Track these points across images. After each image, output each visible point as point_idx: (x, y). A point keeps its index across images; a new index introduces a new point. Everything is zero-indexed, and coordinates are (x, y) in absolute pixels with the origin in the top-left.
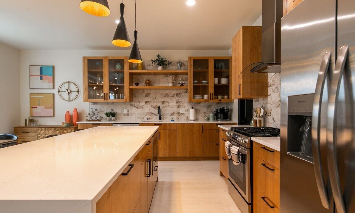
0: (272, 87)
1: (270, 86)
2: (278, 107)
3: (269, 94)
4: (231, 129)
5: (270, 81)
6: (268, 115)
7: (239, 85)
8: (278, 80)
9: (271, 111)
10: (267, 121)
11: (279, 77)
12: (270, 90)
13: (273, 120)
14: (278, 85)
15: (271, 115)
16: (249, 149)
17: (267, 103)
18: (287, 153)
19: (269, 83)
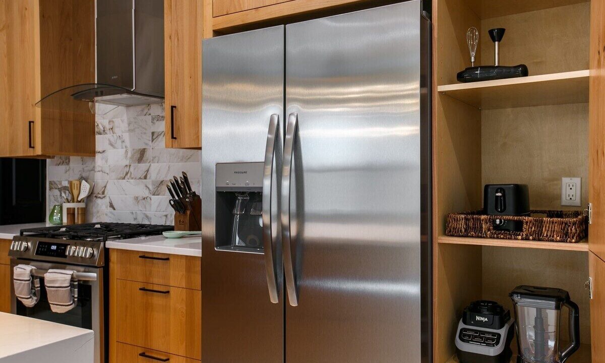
0: (109, 136)
1: (102, 131)
2: (124, 178)
3: (98, 148)
4: (22, 233)
5: (101, 121)
6: (96, 197)
7: (30, 122)
8: (123, 121)
9: (105, 187)
10: (95, 210)
11: (125, 115)
12: (101, 142)
13: (112, 206)
14: (123, 132)
15: (104, 197)
16: (102, 267)
17: (93, 169)
18: (216, 249)
19: (98, 125)
